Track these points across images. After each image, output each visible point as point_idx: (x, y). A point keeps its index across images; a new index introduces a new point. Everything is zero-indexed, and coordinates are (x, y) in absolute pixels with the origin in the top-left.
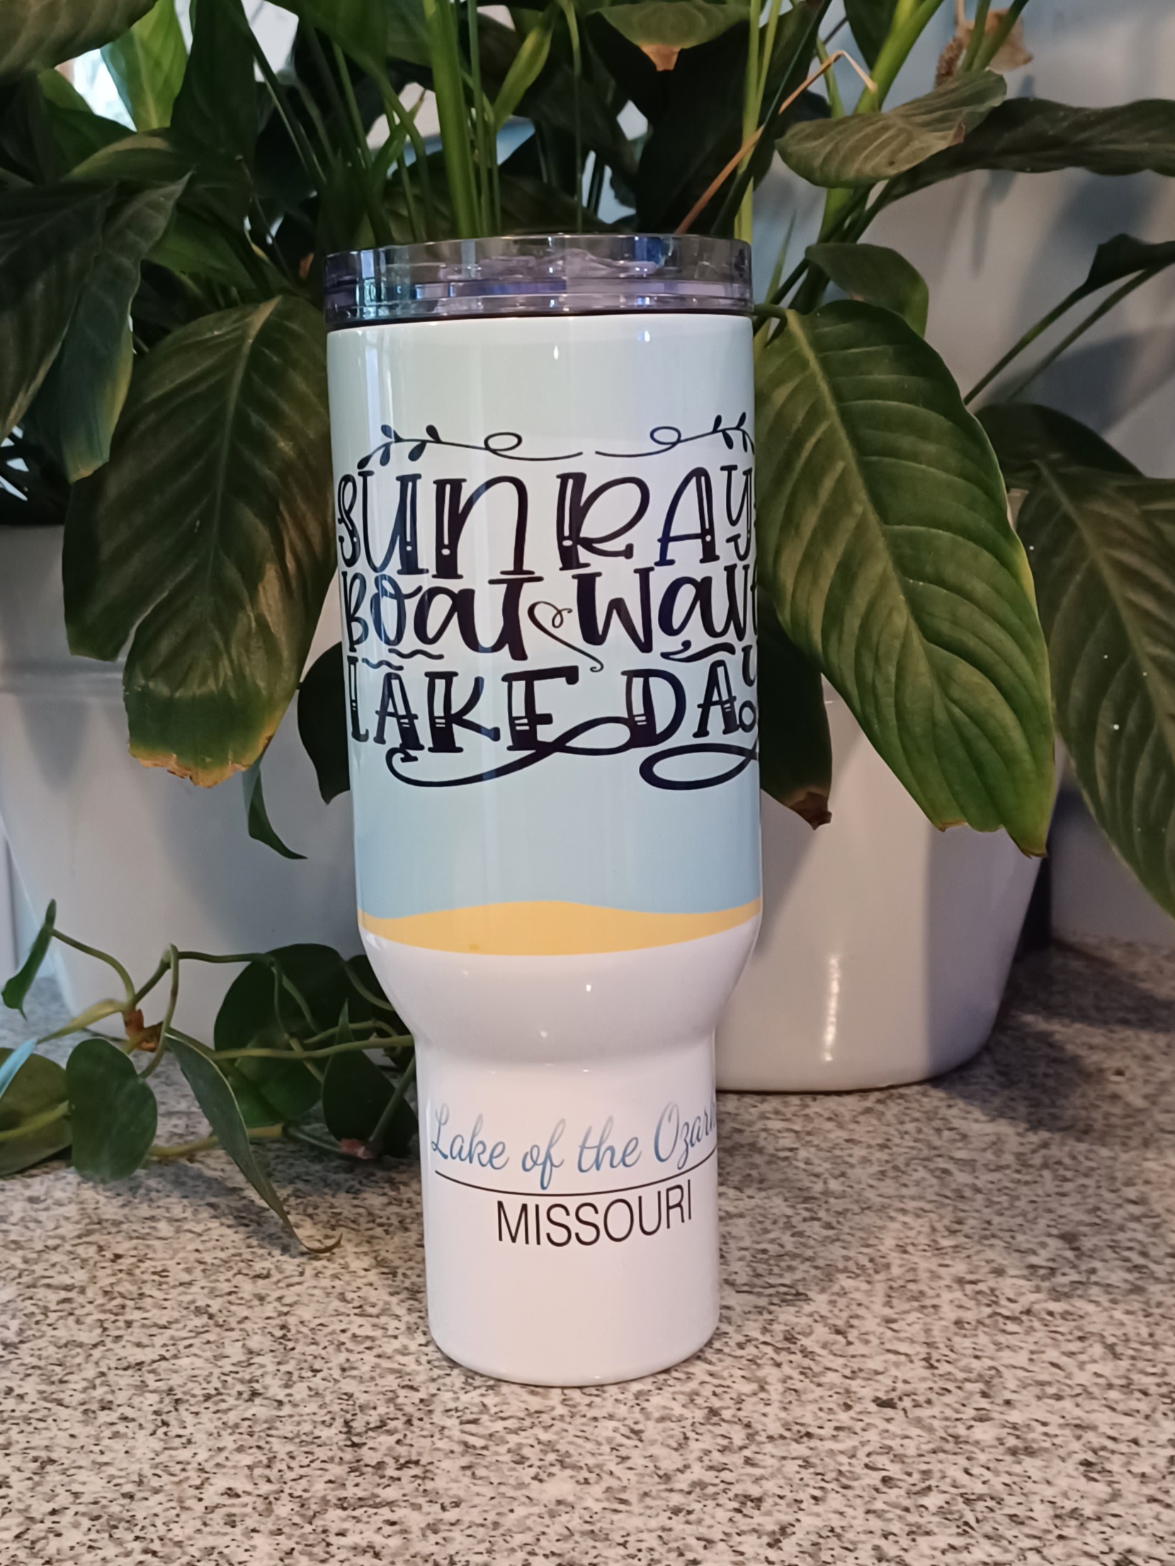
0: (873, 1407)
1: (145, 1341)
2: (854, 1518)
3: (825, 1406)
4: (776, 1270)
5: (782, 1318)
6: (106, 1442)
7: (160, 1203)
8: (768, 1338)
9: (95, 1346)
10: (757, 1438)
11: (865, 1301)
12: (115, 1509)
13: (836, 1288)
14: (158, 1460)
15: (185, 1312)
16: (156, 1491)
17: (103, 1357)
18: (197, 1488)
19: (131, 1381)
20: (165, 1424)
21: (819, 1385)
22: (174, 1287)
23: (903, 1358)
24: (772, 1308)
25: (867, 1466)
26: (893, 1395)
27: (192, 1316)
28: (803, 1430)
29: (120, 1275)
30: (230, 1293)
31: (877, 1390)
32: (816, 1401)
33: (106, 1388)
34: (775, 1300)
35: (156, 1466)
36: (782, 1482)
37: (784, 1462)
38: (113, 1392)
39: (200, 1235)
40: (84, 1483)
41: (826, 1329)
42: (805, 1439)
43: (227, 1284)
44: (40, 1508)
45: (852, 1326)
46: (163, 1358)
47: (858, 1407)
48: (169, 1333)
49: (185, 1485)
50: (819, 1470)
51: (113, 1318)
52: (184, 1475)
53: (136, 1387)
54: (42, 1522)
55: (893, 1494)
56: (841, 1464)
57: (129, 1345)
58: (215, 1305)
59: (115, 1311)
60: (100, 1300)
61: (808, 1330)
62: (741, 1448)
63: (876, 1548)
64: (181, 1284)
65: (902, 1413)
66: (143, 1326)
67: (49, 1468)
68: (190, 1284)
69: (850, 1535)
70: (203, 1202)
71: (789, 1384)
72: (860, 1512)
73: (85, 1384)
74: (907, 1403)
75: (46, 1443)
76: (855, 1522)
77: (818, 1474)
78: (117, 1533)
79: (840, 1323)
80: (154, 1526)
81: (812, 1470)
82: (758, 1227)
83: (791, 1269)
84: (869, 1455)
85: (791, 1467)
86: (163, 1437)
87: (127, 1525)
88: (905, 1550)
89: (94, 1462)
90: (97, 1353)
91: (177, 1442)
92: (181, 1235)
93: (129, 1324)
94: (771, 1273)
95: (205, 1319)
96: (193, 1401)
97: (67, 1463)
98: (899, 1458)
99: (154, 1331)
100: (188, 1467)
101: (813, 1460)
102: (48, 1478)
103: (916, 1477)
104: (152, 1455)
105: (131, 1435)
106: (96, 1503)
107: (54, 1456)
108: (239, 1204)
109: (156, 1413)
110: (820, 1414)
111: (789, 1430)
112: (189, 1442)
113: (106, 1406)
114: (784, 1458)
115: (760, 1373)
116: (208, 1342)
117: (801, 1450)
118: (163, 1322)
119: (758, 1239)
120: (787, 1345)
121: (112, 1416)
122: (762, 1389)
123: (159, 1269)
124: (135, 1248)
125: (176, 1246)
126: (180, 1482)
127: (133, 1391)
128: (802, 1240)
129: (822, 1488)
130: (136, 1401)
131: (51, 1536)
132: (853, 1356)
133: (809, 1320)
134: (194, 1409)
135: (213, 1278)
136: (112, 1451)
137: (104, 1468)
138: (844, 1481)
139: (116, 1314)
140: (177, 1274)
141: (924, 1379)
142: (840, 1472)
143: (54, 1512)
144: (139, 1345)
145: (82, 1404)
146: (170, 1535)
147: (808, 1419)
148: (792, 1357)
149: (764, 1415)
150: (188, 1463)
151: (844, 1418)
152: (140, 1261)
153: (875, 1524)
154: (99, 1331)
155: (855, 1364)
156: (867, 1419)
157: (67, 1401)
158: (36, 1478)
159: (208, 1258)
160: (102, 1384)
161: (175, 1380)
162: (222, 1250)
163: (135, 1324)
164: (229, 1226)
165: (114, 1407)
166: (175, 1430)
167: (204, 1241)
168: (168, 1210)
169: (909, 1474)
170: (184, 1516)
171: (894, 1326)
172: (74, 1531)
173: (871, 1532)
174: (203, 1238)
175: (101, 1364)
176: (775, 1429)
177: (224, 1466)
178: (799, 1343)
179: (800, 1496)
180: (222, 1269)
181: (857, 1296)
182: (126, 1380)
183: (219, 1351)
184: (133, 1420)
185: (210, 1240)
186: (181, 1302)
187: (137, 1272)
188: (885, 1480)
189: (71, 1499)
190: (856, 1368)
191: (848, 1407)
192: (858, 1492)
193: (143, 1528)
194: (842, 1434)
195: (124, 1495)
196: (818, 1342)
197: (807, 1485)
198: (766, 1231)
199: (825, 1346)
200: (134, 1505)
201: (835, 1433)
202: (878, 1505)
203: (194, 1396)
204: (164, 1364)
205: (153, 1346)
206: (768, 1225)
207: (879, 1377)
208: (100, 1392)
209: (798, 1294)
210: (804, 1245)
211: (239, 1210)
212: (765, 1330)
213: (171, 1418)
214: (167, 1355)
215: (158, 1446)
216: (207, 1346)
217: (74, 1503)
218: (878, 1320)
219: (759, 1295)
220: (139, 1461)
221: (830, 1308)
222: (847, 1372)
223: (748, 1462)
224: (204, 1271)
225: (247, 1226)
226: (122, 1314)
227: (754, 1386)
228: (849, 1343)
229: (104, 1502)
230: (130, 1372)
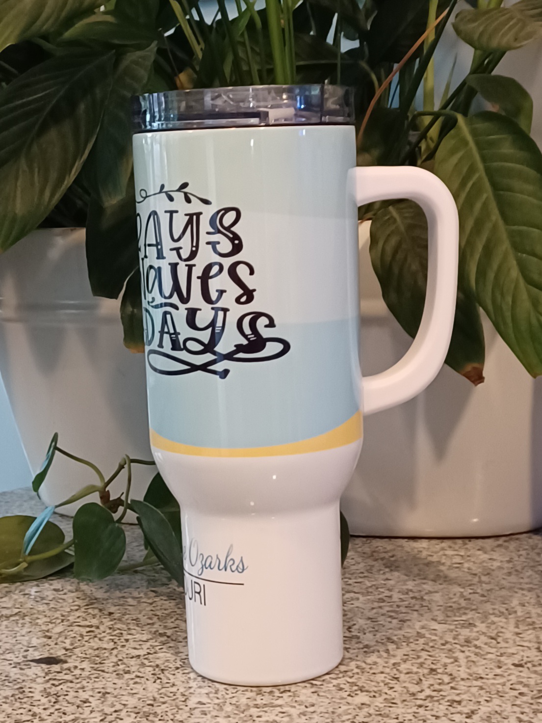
0: (513, 667)
1: (138, 647)
2: (507, 707)
3: (488, 667)
4: (457, 614)
5: (462, 634)
6: (132, 686)
7: (126, 590)
8: (456, 641)
9: (113, 649)
10: (456, 679)
11: (505, 626)
12: (145, 709)
13: (489, 621)
14: (160, 692)
15: (154, 635)
16: (164, 703)
17: (118, 654)
18: (183, 701)
19: (136, 662)
20: (159, 678)
21: (485, 659)
22: (145, 625)
23: (526, 648)
24: (457, 630)
25: (511, 689)
26: (522, 662)
27: (159, 637)
28: (479, 676)
29: (115, 621)
30: (175, 628)
31: (514, 660)
32: (483, 665)
33: (124, 666)
34: (459, 626)
35: (161, 694)
36: (470, 695)
37: (470, 688)
38: (129, 667)
39: (151, 604)
40: (127, 701)
41: (486, 638)
42: (480, 679)
43: (172, 624)
44: (108, 710)
45: (499, 636)
46: (149, 654)
47: (505, 667)
48: (148, 644)
49: (177, 701)
50: (488, 690)
51: (118, 638)
52: (175, 697)
53: (139, 665)
54: (111, 715)
55: (524, 699)
56: (498, 688)
57: (130, 649)
58: (169, 632)
59: (118, 635)
60: (108, 631)
61: (476, 638)
62: (449, 683)
63: (518, 718)
64: (148, 624)
65: (527, 669)
66: (134, 641)
67: (107, 695)
68: (153, 624)
69: (505, 713)
70: (147, 590)
71: (469, 659)
72: (509, 705)
73: (113, 664)
74: (529, 665)
75: (102, 686)
76: (507, 709)
77: (487, 692)
78: (150, 718)
79: (493, 635)
80: (167, 715)
81: (484, 691)
82: (446, 597)
83: (465, 614)
84: (512, 684)
85: (474, 690)
86: (160, 683)
87: (153, 715)
88: (532, 718)
89: (129, 693)
90: (115, 652)
91: (168, 685)
92: (142, 604)
93: (127, 640)
94: (455, 616)
95: (165, 638)
96: (170, 669)
97: (116, 694)
98: (526, 685)
99: (141, 643)
100: (176, 694)
101: (484, 687)
102: (109, 699)
103: (535, 692)
104: (157, 690)
105: (143, 682)
106: (135, 708)
107: (108, 691)
108: (168, 590)
109: (153, 674)
110: (486, 670)
111: (471, 676)
112: (174, 685)
113: (128, 672)
114: (470, 686)
115: (455, 655)
116: (170, 647)
117: (479, 683)
118: (144, 639)
119: (447, 602)
120: (466, 644)
121: (133, 676)
122: (456, 661)
123: (135, 618)
124: (119, 610)
125: (140, 608)
126: (174, 700)
127: (138, 667)
128: (471, 602)
129: (490, 697)
130: (142, 670)
131: (118, 720)
132: (501, 648)
133: (477, 634)
134: (173, 673)
135: (164, 621)
136: (136, 688)
137: (135, 695)
138: (501, 694)
139: (119, 637)
140: (144, 620)
141: (537, 656)
142: (498, 691)
143: (116, 711)
144: (135, 648)
145: (115, 671)
146: (176, 718)
147: (480, 672)
148: (469, 649)
149: (459, 671)
150: (176, 693)
151: (498, 671)
152: (123, 615)
153: (516, 709)
154: (113, 643)
155: (502, 651)
156: (510, 672)
157: (106, 670)
158: (103, 699)
159: (158, 613)
160: (122, 664)
161: (158, 662)
162: (165, 610)
163: (130, 641)
164: (165, 600)
165: (131, 672)
166: (165, 680)
167: (154, 607)
168: (131, 593)
169: (532, 691)
170: (180, 711)
171: (520, 636)
172: (128, 718)
173: (515, 712)
174: (153, 605)
175: (118, 656)
176: (465, 676)
177: (193, 694)
178: (473, 644)
179: (479, 700)
180: (168, 618)
181: (501, 624)
182: (133, 662)
183: (177, 651)
184: (143, 677)
185: (157, 606)
186: (151, 632)
187: (123, 619)
188: (520, 694)
189: (123, 706)
190: (502, 652)
191: (500, 667)
192: (508, 698)
193: (162, 716)
194: (497, 677)
195: (149, 705)
196: (482, 643)
197: (482, 696)
198: (451, 598)
199: (486, 644)
200: (154, 708)
201: (495, 677)
202: (518, 702)
203: (170, 668)
204: (150, 656)
205: (142, 649)
206: (451, 596)
207: (515, 656)
208: (122, 667)
209: (470, 624)
210: (472, 604)
211: (169, 593)
212: (454, 639)
213: (161, 676)
214: (151, 652)
215: (160, 687)
216: (170, 649)
217: (125, 708)
218: (512, 634)
219: (450, 624)
220: (151, 692)
221: (487, 629)
222: (499, 654)
223: (452, 688)
224: (158, 619)
225: (174, 600)
226: (122, 636)
227: (452, 660)
228: (498, 643)
229: (139, 707)
230: (134, 659)
